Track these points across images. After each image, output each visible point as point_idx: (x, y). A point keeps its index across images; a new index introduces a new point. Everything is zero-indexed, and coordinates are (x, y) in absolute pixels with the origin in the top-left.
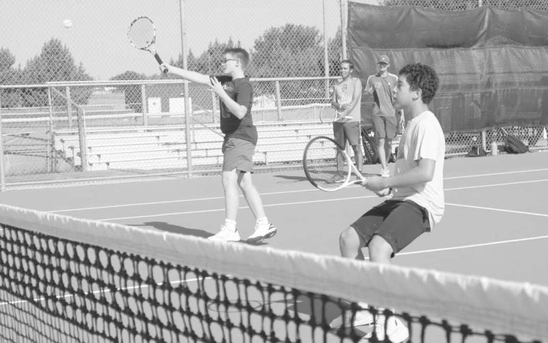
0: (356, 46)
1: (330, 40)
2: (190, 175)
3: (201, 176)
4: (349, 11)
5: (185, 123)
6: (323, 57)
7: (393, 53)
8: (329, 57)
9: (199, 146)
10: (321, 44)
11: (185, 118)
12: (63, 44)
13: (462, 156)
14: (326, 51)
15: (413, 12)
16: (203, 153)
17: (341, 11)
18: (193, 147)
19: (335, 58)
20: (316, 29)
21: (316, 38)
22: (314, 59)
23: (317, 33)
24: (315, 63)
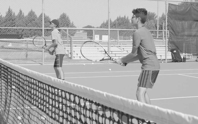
0: (171, 20)
1: (160, 17)
2: (109, 63)
3: (113, 63)
4: (169, 7)
5: (108, 44)
6: (157, 24)
7: (184, 23)
8: (159, 24)
9: (113, 53)
10: (156, 19)
11: (108, 42)
12: (67, 15)
14: (158, 22)
15: (192, 8)
17: (166, 7)
18: (111, 53)
19: (161, 24)
20: (155, 13)
21: (155, 17)
22: (154, 24)
23: (155, 15)
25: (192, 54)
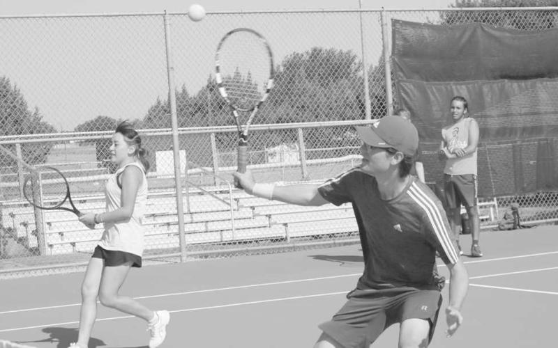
0: (405, 79)
1: (371, 67)
2: (184, 258)
3: (198, 259)
4: (394, 32)
5: (175, 187)
6: (362, 91)
7: (454, 87)
8: (371, 91)
9: (197, 218)
10: (360, 73)
11: (175, 179)
12: (12, 84)
13: (551, 223)
14: (366, 84)
15: (479, 32)
16: (202, 227)
17: (382, 33)
18: (187, 218)
19: (379, 92)
20: (352, 55)
21: (353, 67)
22: (350, 94)
23: (353, 60)
24: (352, 98)
25: (495, 202)
